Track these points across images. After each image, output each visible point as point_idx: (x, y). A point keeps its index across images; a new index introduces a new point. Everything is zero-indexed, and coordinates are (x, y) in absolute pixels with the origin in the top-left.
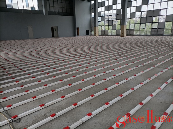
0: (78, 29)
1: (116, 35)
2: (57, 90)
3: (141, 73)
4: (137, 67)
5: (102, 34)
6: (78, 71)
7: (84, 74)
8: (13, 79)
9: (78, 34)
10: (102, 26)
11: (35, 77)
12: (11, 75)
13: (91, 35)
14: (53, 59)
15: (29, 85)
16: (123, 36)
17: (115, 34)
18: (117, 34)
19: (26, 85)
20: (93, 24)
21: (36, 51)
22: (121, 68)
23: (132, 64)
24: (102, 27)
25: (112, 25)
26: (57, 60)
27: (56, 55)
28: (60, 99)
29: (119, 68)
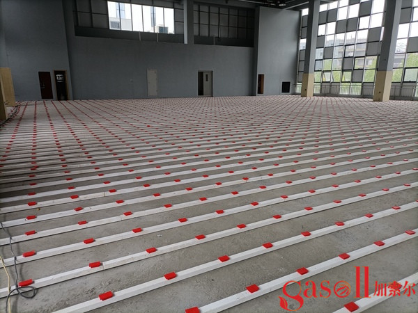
0: (261, 77)
1: (363, 96)
2: (147, 230)
3: (391, 211)
4: (385, 193)
5: (323, 92)
6: (220, 186)
7: (231, 196)
8: (70, 188)
9: (260, 91)
10: (323, 72)
11: (114, 191)
12: (71, 179)
13: (295, 94)
14: (177, 149)
15: (94, 208)
16: (380, 100)
17: (359, 93)
18: (365, 93)
19: (88, 208)
20: (301, 67)
21: (148, 126)
22: (337, 188)
23: (376, 182)
24: (325, 73)
25: (353, 70)
26: (183, 153)
27: (187, 140)
28: (145, 254)
29: (332, 189)
